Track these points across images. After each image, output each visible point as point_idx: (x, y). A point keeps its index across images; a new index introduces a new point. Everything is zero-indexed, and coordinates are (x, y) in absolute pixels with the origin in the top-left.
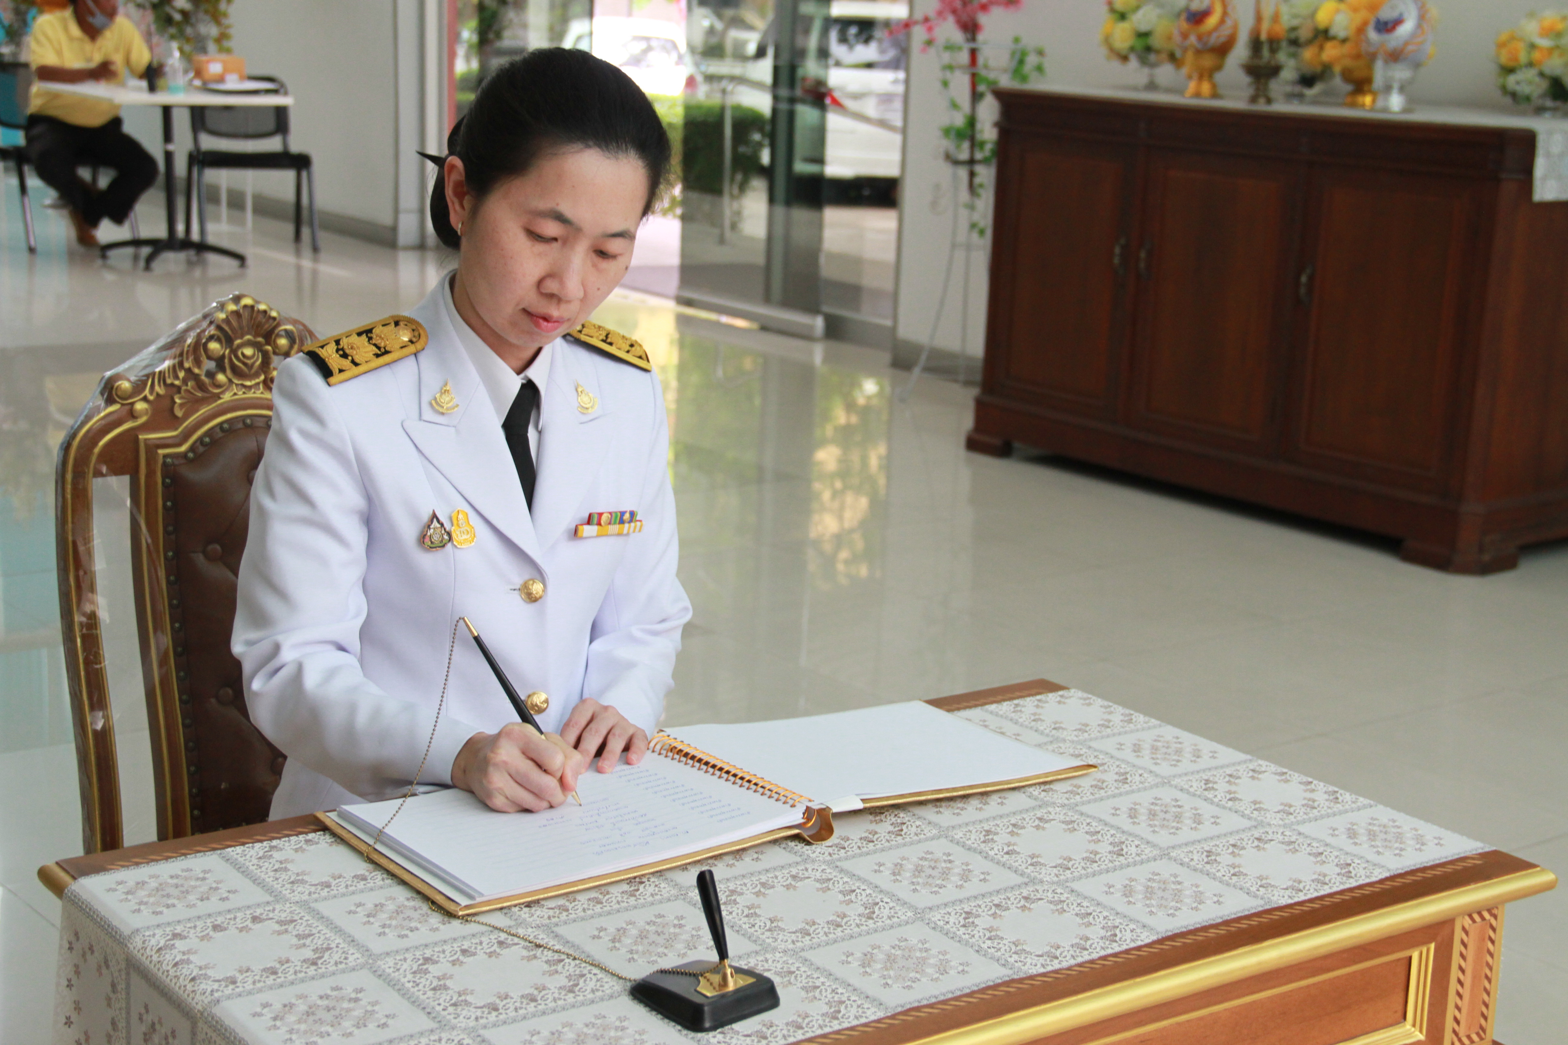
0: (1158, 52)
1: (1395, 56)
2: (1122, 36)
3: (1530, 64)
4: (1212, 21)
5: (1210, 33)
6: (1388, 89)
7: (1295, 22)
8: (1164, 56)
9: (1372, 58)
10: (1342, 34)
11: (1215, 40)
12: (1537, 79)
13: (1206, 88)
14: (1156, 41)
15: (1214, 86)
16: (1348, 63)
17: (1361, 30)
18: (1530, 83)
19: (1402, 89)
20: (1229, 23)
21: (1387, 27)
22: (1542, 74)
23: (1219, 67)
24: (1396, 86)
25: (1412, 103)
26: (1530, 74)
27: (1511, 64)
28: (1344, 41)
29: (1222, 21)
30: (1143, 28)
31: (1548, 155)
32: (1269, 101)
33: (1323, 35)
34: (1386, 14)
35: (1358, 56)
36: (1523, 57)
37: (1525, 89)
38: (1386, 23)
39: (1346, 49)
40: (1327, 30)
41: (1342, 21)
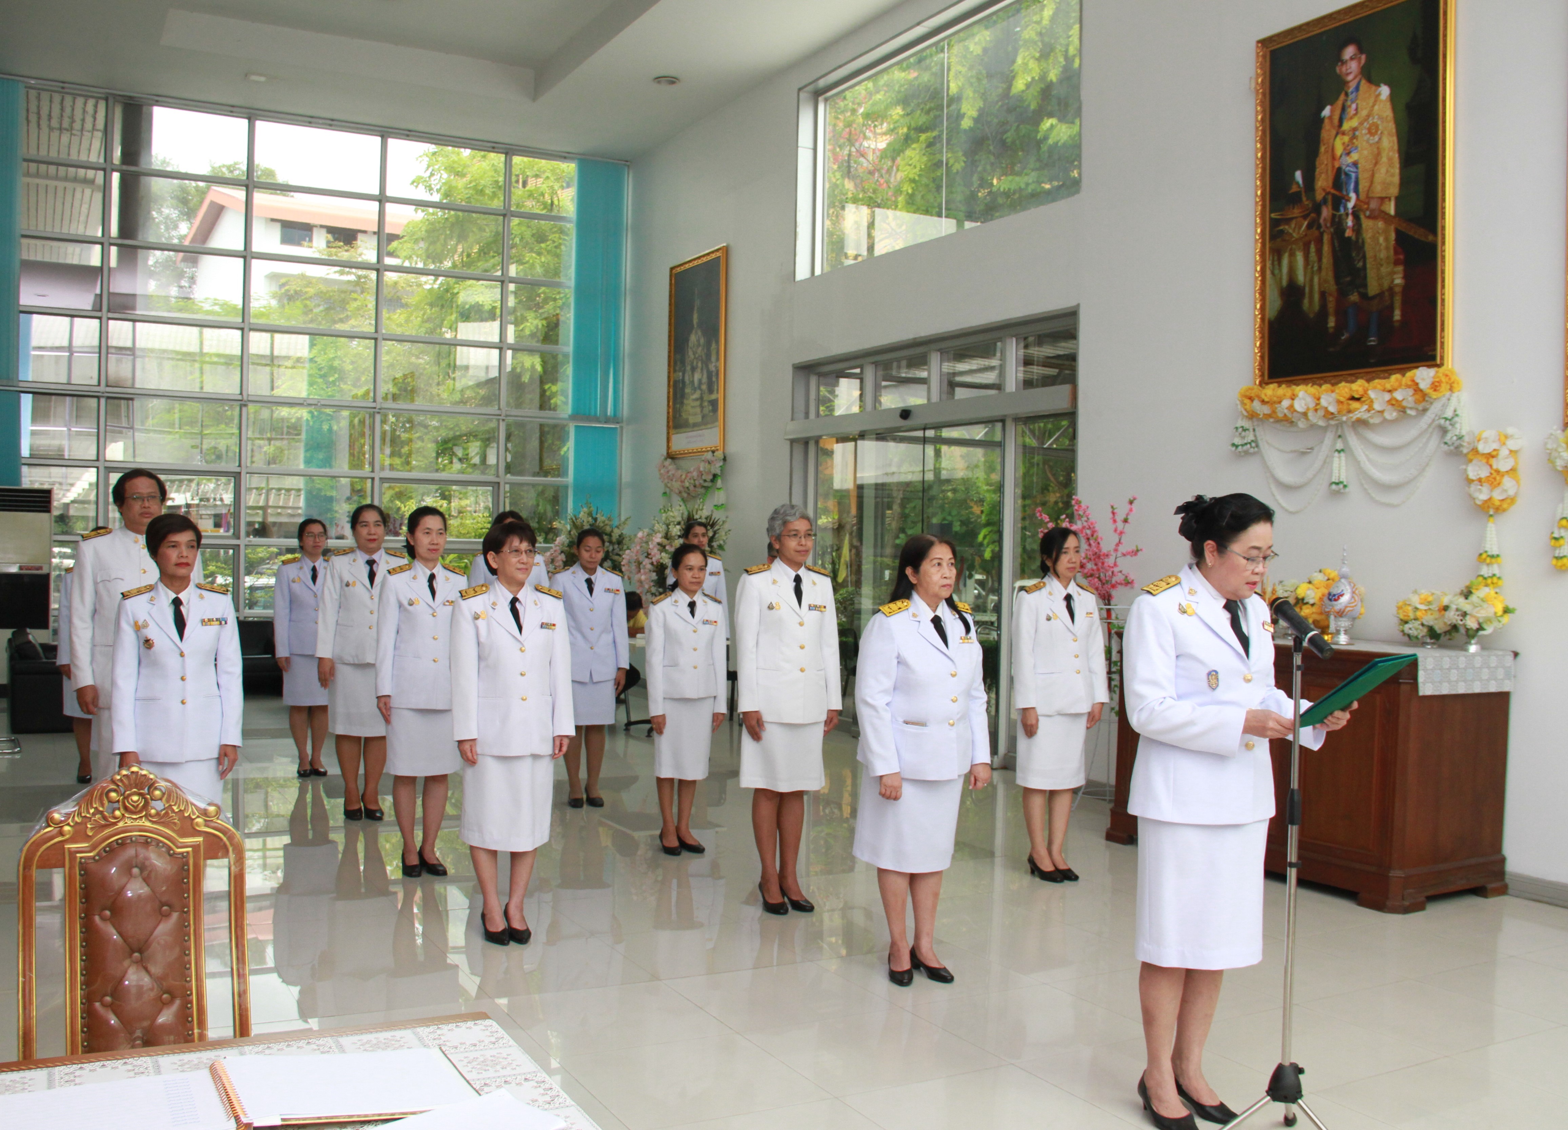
1: (1340, 614)
3: (1416, 619)
6: (1338, 632)
7: (1286, 595)
9: (1328, 614)
10: (1311, 602)
12: (1421, 627)
16: (1316, 617)
17: (1321, 599)
18: (1416, 629)
19: (1346, 632)
21: (1335, 597)
22: (1423, 625)
24: (1342, 629)
25: (1352, 640)
26: (1417, 624)
27: (1406, 618)
28: (1313, 605)
31: (1425, 670)
33: (1302, 602)
34: (1335, 591)
35: (1321, 613)
36: (1412, 616)
37: (1413, 633)
38: (1334, 595)
39: (1314, 609)
40: (1303, 599)
41: (1311, 594)
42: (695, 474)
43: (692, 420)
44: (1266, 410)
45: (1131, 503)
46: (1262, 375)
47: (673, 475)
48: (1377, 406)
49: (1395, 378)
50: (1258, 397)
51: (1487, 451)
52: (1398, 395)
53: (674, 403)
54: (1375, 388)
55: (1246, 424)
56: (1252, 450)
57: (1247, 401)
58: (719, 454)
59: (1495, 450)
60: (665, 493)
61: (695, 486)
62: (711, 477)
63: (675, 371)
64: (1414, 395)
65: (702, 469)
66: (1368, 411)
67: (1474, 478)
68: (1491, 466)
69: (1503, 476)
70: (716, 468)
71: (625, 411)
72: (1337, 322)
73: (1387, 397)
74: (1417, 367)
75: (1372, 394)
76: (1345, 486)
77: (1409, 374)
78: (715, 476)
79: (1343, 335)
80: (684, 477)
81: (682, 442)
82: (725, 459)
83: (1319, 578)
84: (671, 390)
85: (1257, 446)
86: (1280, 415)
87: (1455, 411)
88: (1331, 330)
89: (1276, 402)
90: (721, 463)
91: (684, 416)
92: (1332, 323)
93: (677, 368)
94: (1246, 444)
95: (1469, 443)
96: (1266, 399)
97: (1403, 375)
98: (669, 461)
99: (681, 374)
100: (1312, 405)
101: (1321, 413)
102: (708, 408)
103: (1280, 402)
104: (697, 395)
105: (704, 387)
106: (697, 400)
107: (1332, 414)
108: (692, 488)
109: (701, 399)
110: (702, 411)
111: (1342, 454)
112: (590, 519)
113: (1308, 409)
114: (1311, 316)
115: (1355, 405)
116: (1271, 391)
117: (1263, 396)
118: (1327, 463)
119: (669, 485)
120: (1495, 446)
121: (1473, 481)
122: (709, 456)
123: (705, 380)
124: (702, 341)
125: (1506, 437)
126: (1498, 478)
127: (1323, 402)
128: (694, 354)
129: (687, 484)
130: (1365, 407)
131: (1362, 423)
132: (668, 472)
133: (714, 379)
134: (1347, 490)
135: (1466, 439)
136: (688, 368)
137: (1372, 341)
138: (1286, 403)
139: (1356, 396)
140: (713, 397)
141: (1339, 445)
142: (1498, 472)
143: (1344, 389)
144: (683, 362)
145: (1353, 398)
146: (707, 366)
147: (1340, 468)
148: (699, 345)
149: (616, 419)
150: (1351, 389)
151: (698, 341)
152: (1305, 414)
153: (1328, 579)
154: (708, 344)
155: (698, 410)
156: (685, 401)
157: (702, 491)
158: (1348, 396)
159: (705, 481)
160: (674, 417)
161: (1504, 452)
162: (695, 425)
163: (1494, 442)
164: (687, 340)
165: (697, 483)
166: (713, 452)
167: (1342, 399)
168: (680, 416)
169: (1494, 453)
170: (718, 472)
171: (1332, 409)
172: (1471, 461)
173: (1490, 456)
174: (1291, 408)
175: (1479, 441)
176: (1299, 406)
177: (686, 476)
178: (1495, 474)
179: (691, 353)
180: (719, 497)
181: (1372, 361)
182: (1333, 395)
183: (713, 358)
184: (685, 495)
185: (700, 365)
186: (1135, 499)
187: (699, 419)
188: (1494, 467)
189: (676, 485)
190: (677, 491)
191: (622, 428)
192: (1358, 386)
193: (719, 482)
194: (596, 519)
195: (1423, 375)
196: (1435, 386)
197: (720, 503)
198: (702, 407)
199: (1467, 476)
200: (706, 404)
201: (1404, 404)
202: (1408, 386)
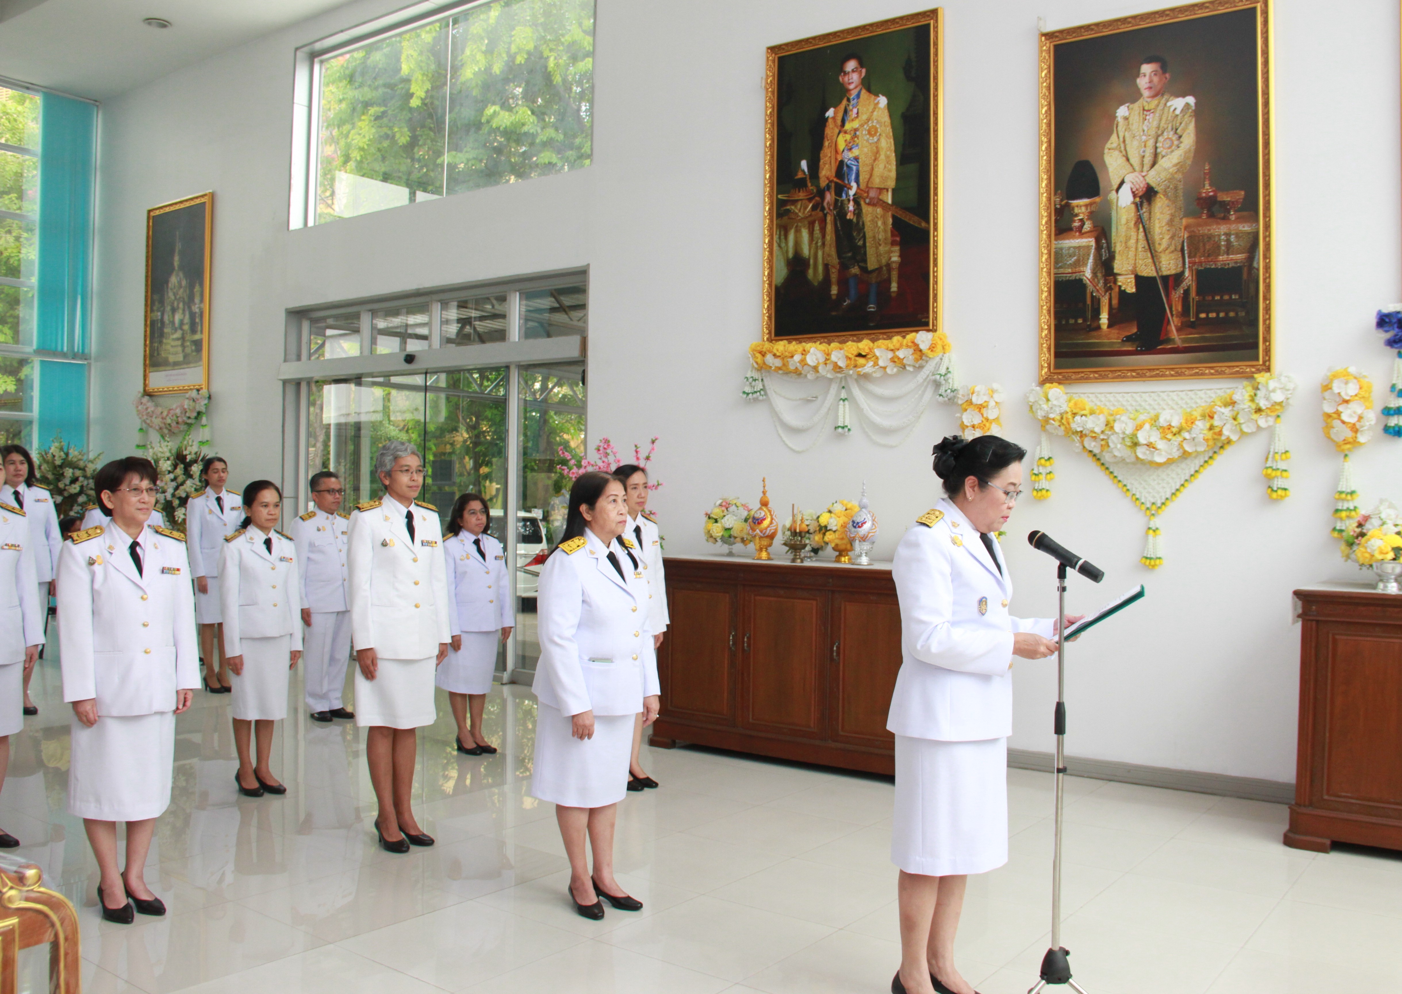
0: (735, 538)
1: (864, 539)
2: (717, 530)
4: (766, 523)
5: (766, 529)
6: (861, 554)
7: (810, 523)
8: (738, 539)
9: (852, 539)
10: (834, 529)
11: (768, 532)
13: (764, 555)
14: (733, 533)
15: (768, 554)
16: (837, 541)
17: (844, 526)
19: (865, 554)
20: (775, 524)
21: (857, 525)
23: (770, 545)
25: (872, 560)
28: (835, 531)
29: (771, 523)
30: (727, 526)
32: (802, 562)
33: (824, 529)
34: (859, 519)
35: (843, 539)
38: (858, 523)
39: (837, 534)
40: (826, 527)
41: (834, 522)
42: (178, 411)
43: (172, 359)
44: (778, 363)
45: (653, 442)
46: (770, 333)
47: (153, 412)
48: (881, 363)
49: (897, 339)
50: (770, 352)
51: (979, 402)
52: (901, 354)
53: (151, 342)
54: (878, 347)
55: (756, 375)
56: (761, 398)
57: (758, 355)
58: (204, 392)
59: (985, 402)
60: (141, 429)
61: (177, 423)
62: (195, 414)
63: (152, 311)
64: (913, 354)
65: (186, 407)
66: (874, 366)
67: (968, 424)
68: (982, 415)
69: (991, 423)
70: (201, 406)
71: (93, 347)
72: (839, 290)
73: (890, 355)
74: (917, 331)
75: (877, 352)
76: (849, 430)
77: (910, 337)
78: (199, 413)
79: (845, 302)
80: (165, 414)
81: (159, 380)
82: (210, 398)
83: (838, 508)
84: (148, 329)
85: (766, 394)
86: (792, 367)
87: (948, 369)
88: (834, 297)
89: (784, 358)
90: (206, 402)
91: (163, 354)
92: (834, 290)
93: (155, 308)
94: (756, 392)
95: (963, 396)
96: (778, 354)
97: (904, 337)
98: (146, 398)
99: (159, 314)
100: (822, 360)
101: (830, 367)
102: (190, 348)
103: (792, 357)
104: (178, 334)
105: (186, 327)
106: (178, 339)
107: (840, 368)
108: (174, 424)
109: (183, 338)
110: (183, 351)
111: (846, 402)
112: (62, 453)
113: (818, 363)
114: (816, 284)
115: (861, 361)
116: (781, 346)
117: (775, 351)
118: (834, 410)
119: (148, 421)
120: (985, 398)
121: (967, 427)
122: (194, 394)
123: (187, 320)
124: (184, 283)
125: (993, 391)
126: (987, 424)
127: (834, 358)
128: (175, 294)
129: (169, 421)
130: (871, 363)
131: (866, 377)
132: (147, 409)
133: (197, 320)
134: (851, 433)
135: (961, 392)
136: (168, 308)
137: (872, 308)
138: (797, 358)
139: (864, 354)
140: (197, 337)
141: (843, 395)
142: (987, 420)
143: (852, 347)
144: (162, 302)
145: (860, 355)
146: (190, 308)
147: (845, 415)
148: (180, 286)
149: (84, 356)
150: (858, 347)
151: (180, 283)
152: (815, 369)
153: (846, 510)
154: (191, 286)
155: (180, 349)
156: (164, 341)
157: (185, 427)
158: (855, 353)
159: (189, 418)
160: (152, 356)
161: (992, 404)
162: (176, 364)
163: (984, 395)
164: (167, 282)
165: (180, 420)
166: (198, 390)
167: (850, 356)
168: (158, 354)
169: (985, 404)
170: (203, 409)
171: (841, 364)
172: (966, 410)
173: (980, 408)
174: (803, 362)
175: (972, 394)
176: (811, 360)
177: (169, 413)
178: (985, 421)
179: (171, 294)
180: (203, 433)
181: (872, 324)
182: (842, 351)
183: (197, 300)
184: (166, 431)
185: (181, 305)
186: (656, 439)
187: (180, 358)
188: (985, 416)
189: (157, 422)
190: (157, 428)
191: (89, 364)
192: (865, 345)
193: (204, 420)
194: (67, 454)
195: (923, 338)
196: (932, 348)
197: (205, 440)
198: (183, 346)
199: (963, 422)
200: (188, 344)
201: (905, 361)
202: (908, 346)
